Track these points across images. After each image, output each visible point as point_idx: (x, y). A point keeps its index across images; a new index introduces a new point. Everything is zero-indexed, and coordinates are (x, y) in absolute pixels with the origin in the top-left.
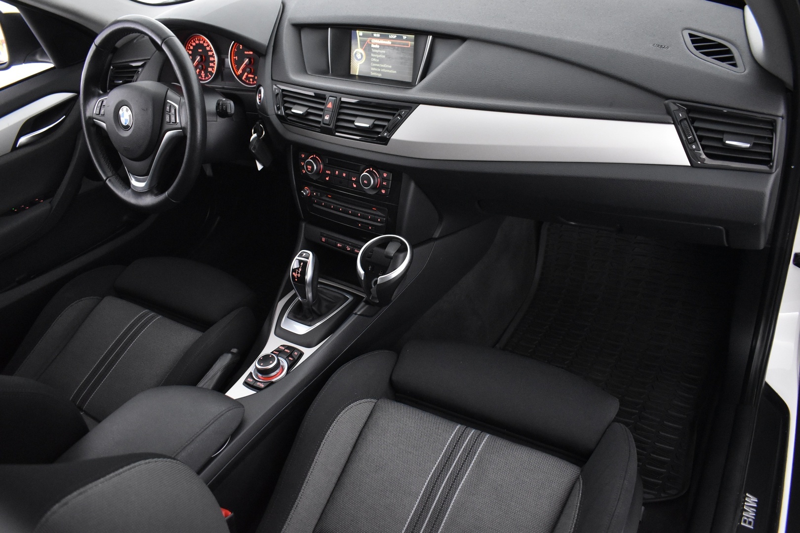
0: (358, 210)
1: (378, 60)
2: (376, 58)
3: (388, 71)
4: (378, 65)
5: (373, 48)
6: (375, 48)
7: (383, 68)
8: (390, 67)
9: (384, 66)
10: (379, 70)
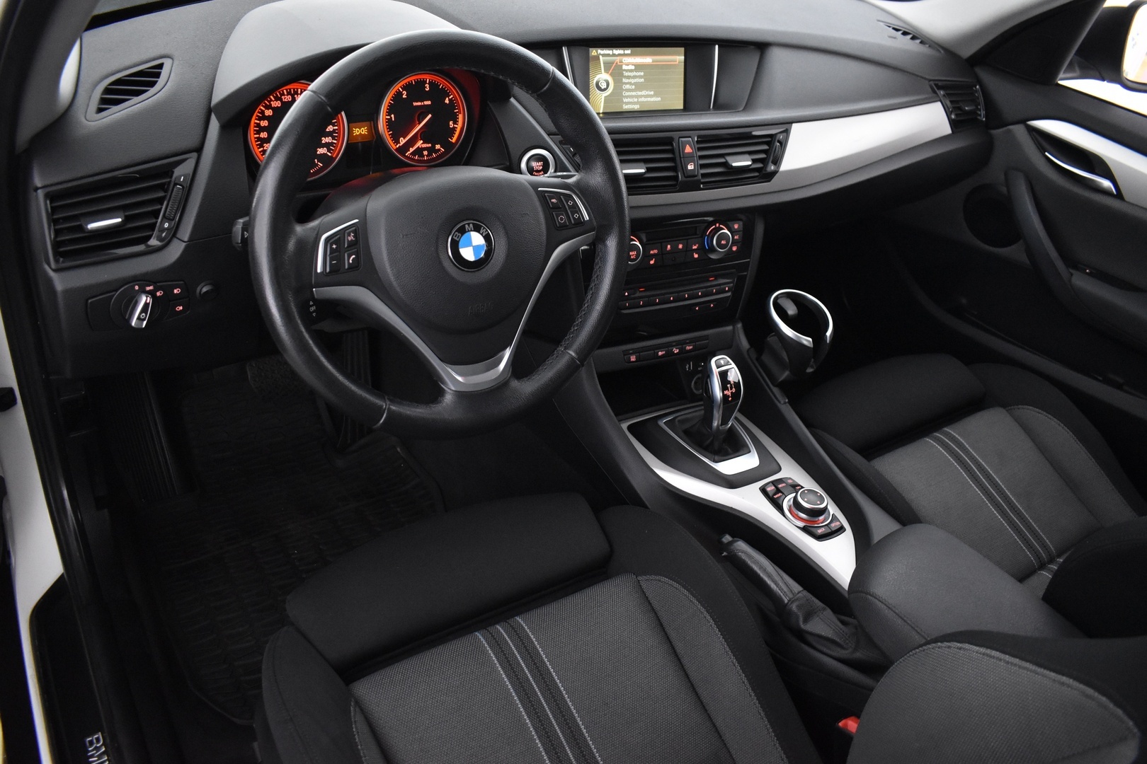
0: (696, 289)
1: (633, 87)
2: (630, 83)
3: (649, 99)
4: (634, 93)
5: (625, 70)
6: (627, 71)
7: (641, 96)
8: (652, 93)
9: (643, 93)
10: (636, 100)
